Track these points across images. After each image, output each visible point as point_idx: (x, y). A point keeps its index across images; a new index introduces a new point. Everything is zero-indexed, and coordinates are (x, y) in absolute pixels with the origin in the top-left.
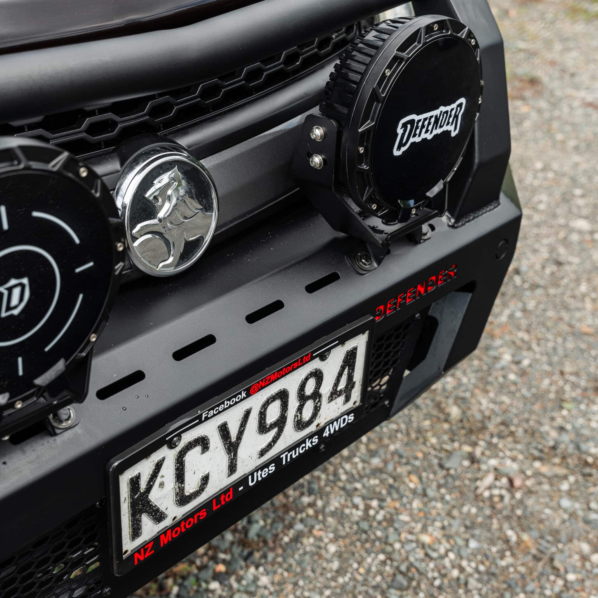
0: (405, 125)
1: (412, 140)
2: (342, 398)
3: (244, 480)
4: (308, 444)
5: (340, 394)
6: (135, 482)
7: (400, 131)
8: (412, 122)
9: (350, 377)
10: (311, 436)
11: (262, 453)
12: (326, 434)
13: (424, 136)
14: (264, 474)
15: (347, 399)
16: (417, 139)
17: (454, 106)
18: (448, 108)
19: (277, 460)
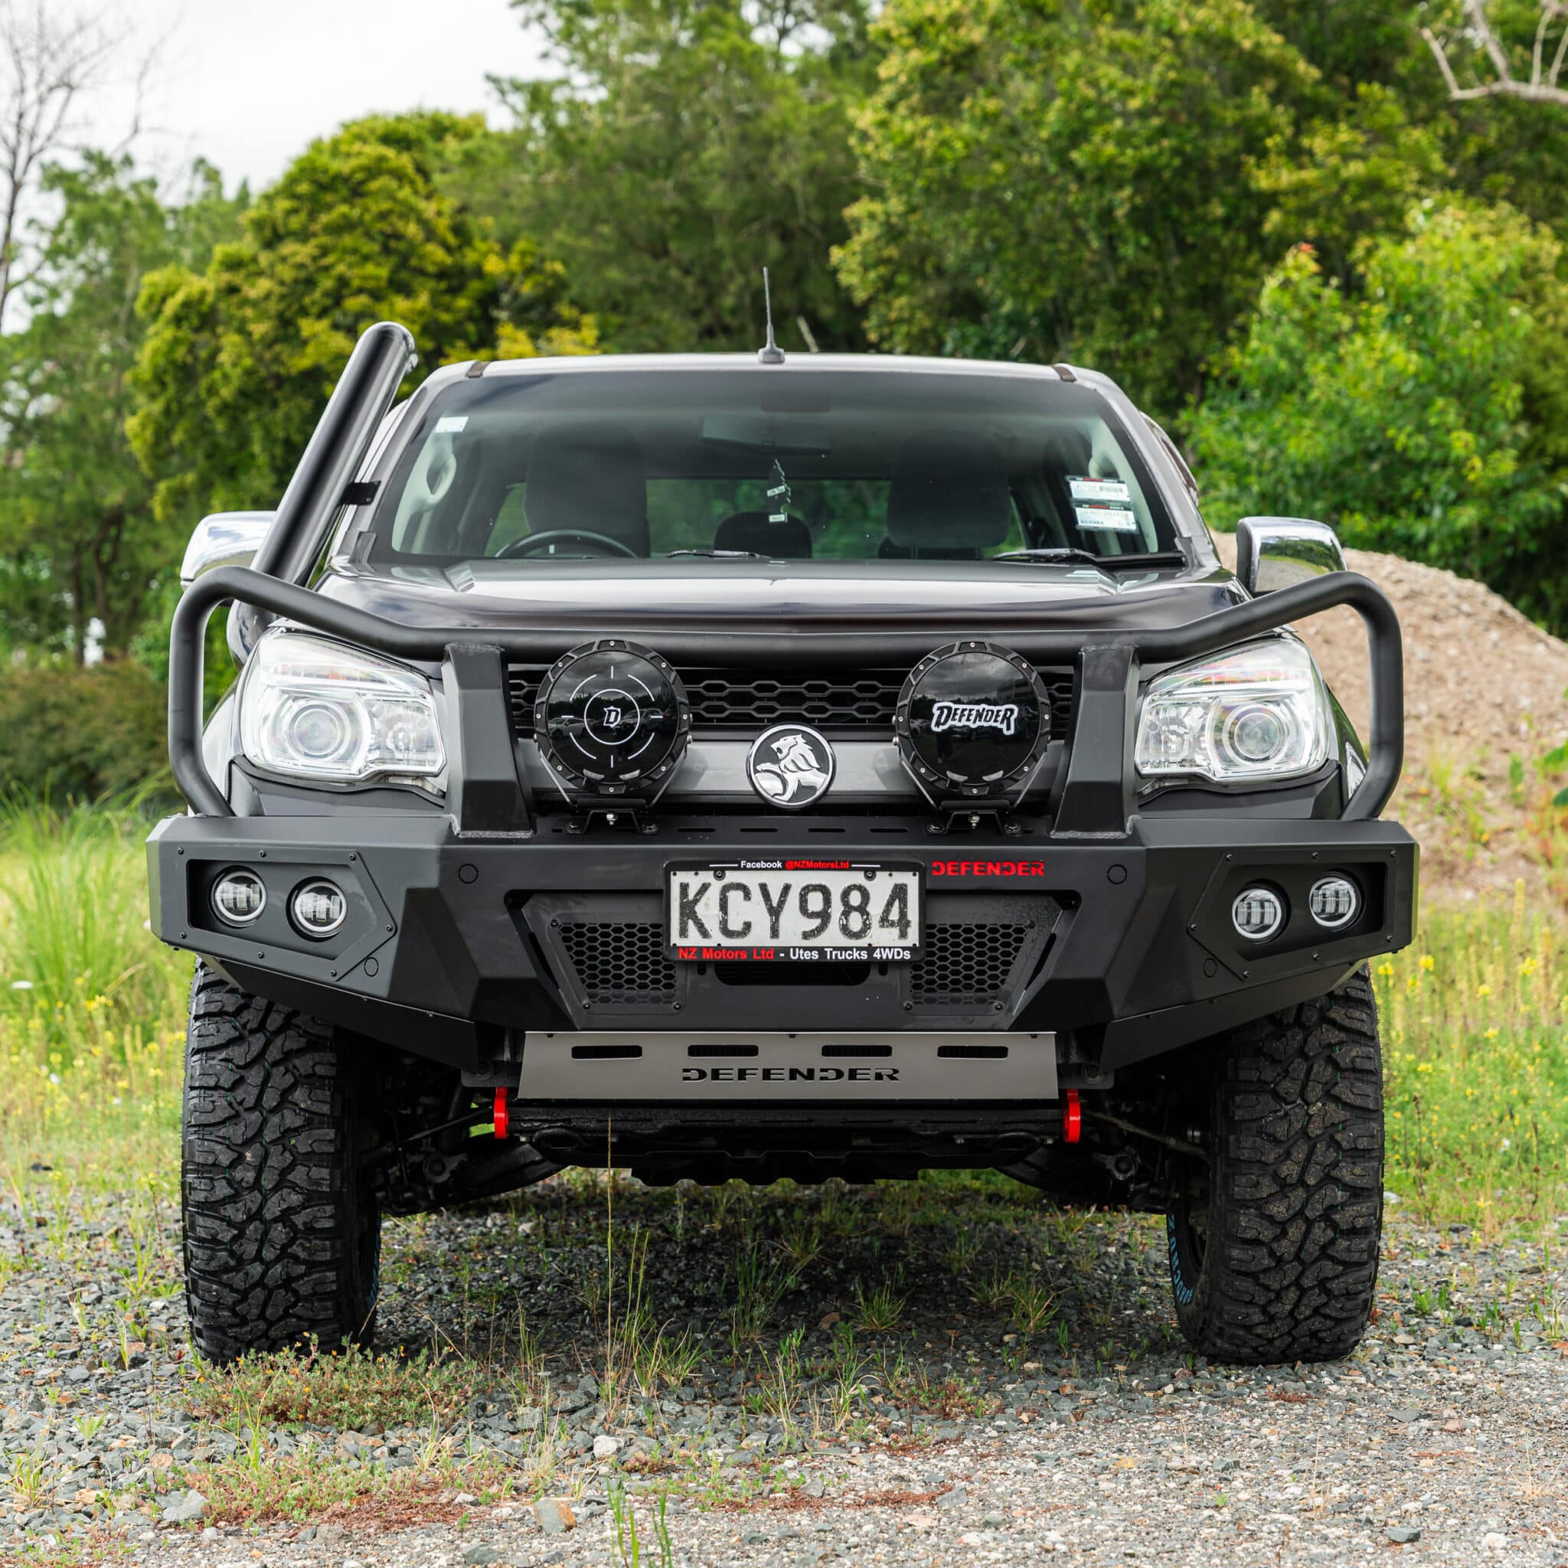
0: (941, 709)
1: (950, 723)
2: (896, 931)
3: (786, 950)
4: (856, 955)
5: (892, 924)
6: (684, 888)
7: (936, 712)
8: (949, 709)
9: (903, 913)
10: (859, 949)
11: (806, 935)
12: (877, 955)
13: (964, 722)
14: (807, 956)
15: (903, 935)
16: (956, 723)
17: (1003, 708)
18: (995, 708)
19: (821, 950)
